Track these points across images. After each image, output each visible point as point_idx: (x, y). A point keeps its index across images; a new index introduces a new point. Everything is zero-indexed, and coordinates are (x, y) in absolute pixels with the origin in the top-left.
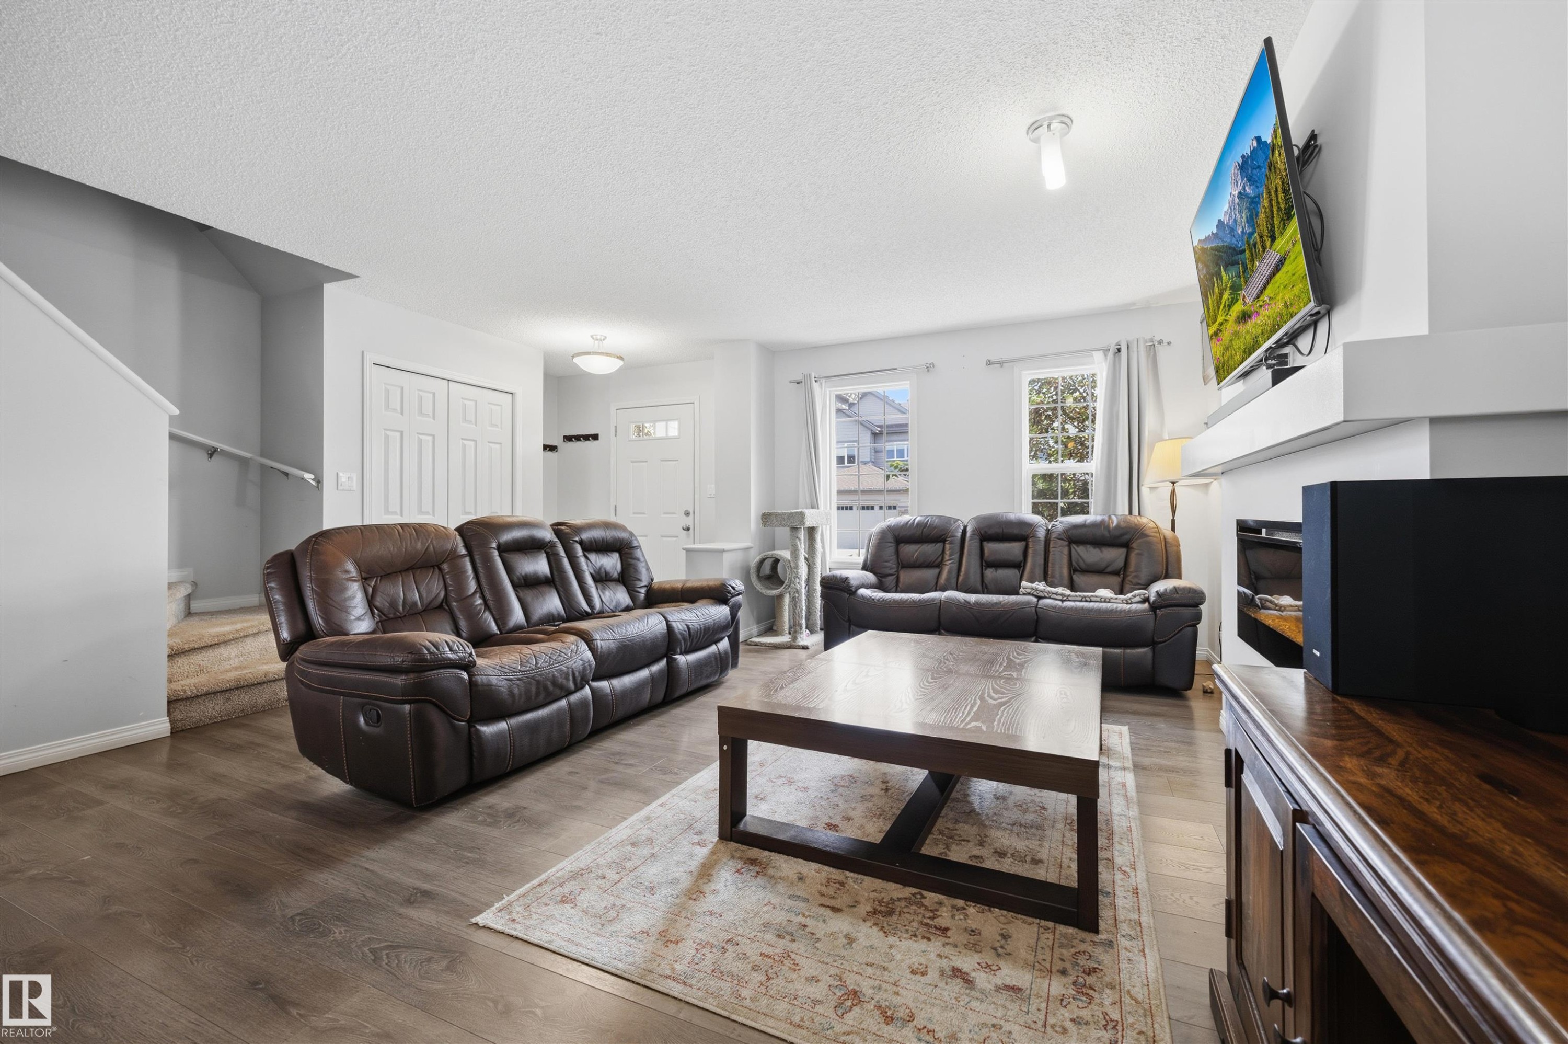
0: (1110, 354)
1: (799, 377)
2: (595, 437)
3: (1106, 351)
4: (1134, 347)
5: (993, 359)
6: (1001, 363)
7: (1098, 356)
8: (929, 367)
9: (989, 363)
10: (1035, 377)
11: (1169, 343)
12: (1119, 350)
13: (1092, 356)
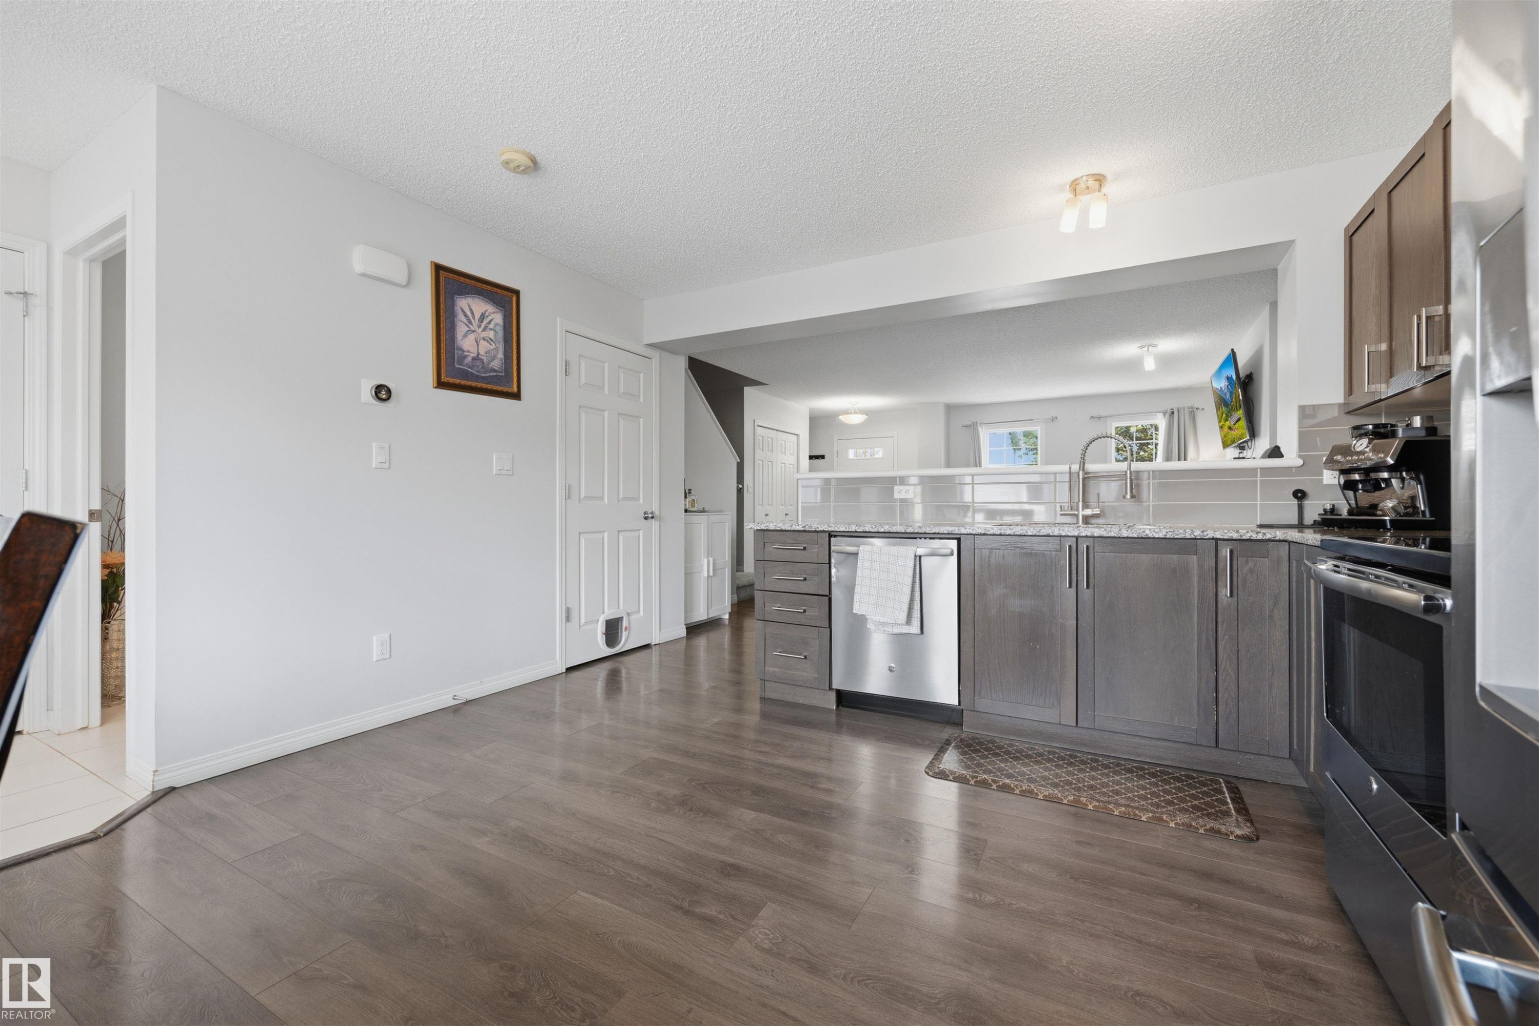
0: (1167, 415)
1: (969, 423)
2: (823, 457)
3: (1165, 413)
4: (1182, 413)
5: (1094, 415)
6: (1099, 418)
7: (1160, 416)
8: (1054, 419)
9: (1092, 417)
10: (1118, 426)
11: (1203, 409)
12: (1173, 413)
13: (1156, 415)
